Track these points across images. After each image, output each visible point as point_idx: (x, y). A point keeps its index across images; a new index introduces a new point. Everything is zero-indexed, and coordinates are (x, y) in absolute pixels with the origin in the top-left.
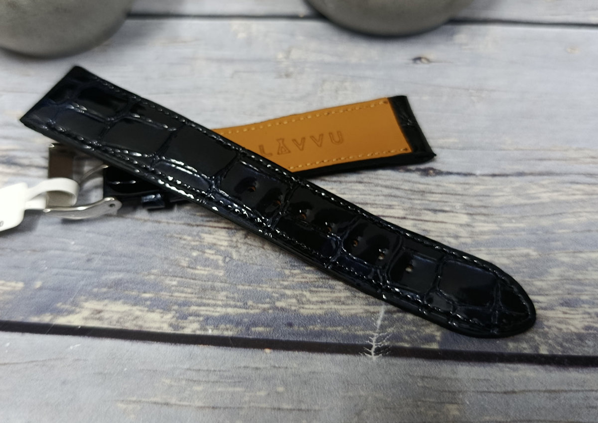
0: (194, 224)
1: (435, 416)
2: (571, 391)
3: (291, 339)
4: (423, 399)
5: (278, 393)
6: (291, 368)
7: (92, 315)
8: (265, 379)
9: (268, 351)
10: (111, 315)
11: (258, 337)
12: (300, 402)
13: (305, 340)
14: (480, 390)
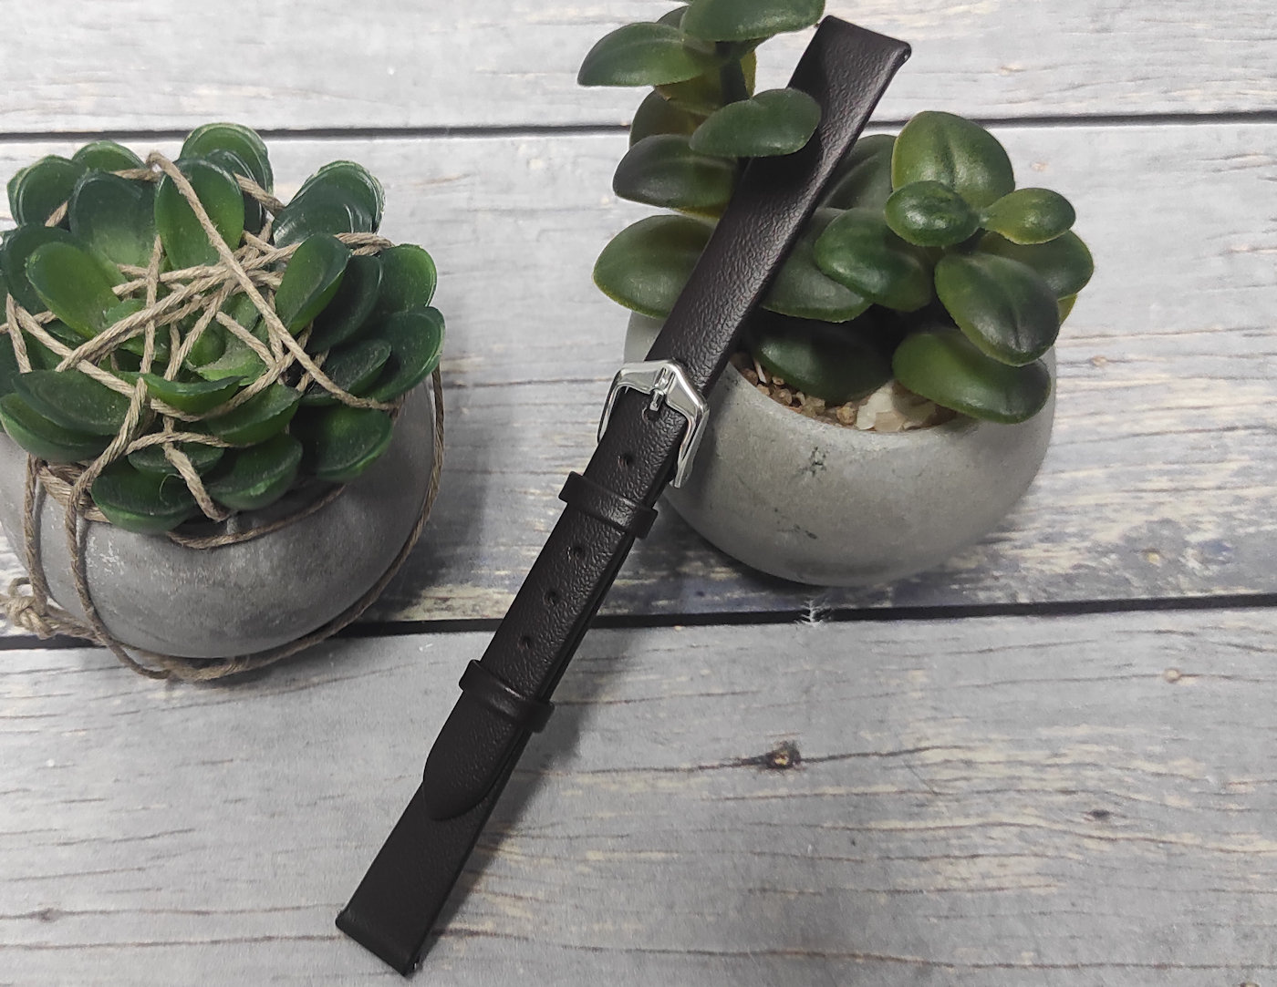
0: (539, 471)
1: (898, 685)
2: (1061, 644)
3: (706, 611)
4: (881, 667)
5: (703, 676)
6: (713, 646)
7: (436, 606)
8: (683, 661)
9: (678, 628)
10: (461, 602)
11: (663, 613)
12: (732, 684)
13: (724, 610)
14: (949, 651)
